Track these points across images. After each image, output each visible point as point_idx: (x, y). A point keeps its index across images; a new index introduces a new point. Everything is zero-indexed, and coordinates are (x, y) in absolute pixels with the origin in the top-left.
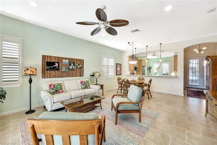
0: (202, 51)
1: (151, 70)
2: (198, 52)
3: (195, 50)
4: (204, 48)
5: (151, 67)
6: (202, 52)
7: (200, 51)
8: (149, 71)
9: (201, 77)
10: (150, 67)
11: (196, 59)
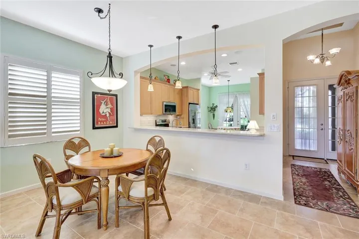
0: (328, 60)
1: (216, 113)
2: (317, 61)
3: (311, 57)
4: (334, 51)
5: (216, 107)
6: (328, 63)
7: (323, 60)
8: (212, 114)
9: (322, 129)
10: (215, 105)
11: (309, 85)
